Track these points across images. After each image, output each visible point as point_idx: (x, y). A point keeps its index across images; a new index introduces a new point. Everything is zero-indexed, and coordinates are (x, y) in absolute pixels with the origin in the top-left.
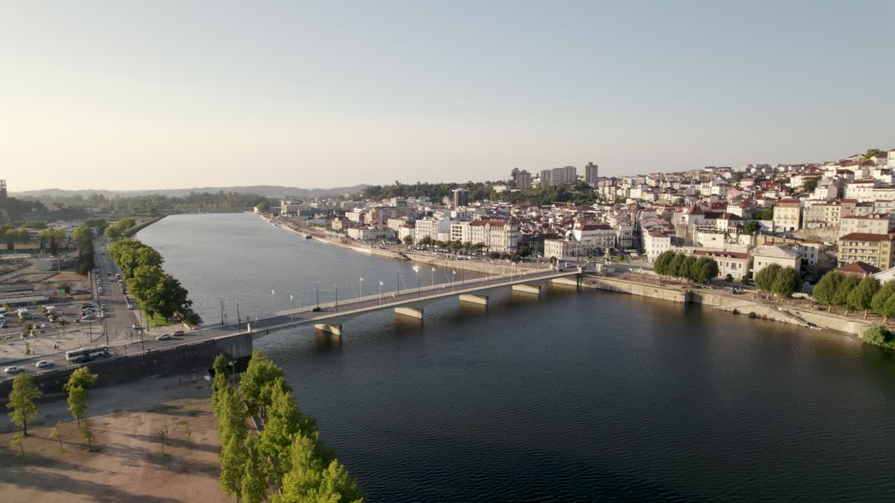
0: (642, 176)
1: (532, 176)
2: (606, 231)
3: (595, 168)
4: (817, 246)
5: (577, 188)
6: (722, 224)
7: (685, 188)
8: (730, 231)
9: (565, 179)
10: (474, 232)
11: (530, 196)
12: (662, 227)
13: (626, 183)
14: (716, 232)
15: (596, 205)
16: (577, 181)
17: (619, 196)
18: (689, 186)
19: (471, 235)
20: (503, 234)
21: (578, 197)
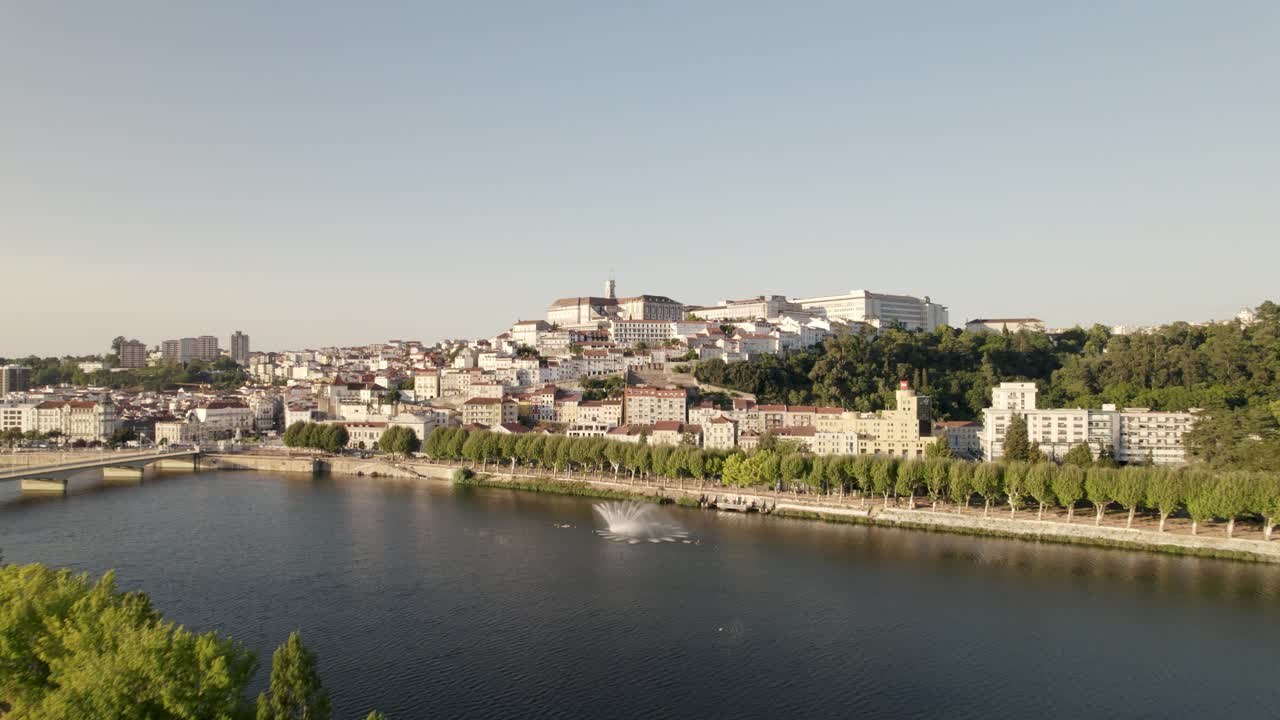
0: (311, 352)
1: (148, 349)
2: (239, 410)
3: (245, 338)
4: (447, 412)
5: (218, 366)
6: (365, 395)
7: (351, 364)
8: (372, 402)
9: (201, 354)
10: (42, 418)
11: (145, 378)
12: (305, 401)
13: (288, 359)
14: (358, 403)
15: (244, 388)
16: (219, 356)
17: (278, 377)
18: (357, 361)
19: (39, 420)
20: (92, 417)
21: (220, 378)
